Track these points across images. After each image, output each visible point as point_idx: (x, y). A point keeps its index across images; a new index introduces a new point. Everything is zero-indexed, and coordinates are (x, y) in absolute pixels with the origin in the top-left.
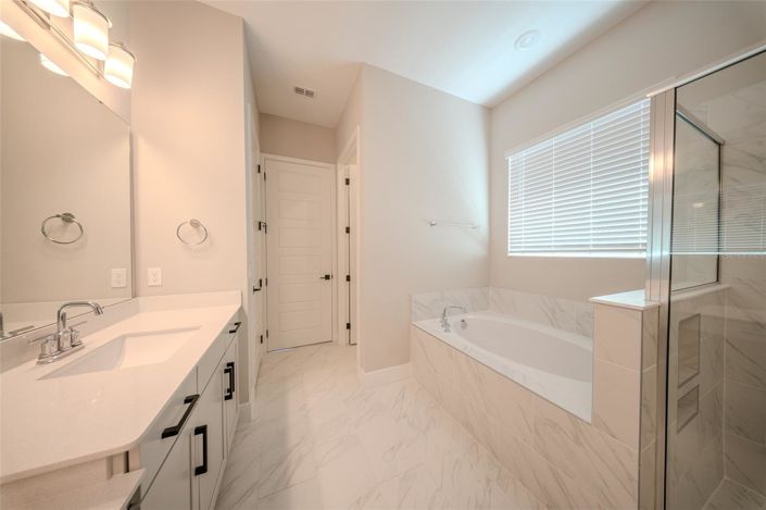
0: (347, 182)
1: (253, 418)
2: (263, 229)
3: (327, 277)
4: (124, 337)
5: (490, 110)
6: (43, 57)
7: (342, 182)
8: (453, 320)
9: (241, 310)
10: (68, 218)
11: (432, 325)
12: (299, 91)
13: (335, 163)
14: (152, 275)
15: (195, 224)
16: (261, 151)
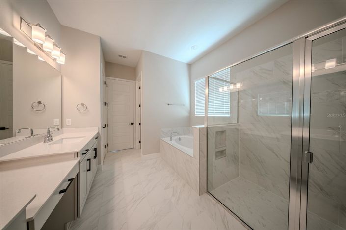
0: (140, 88)
1: (102, 169)
2: (106, 105)
3: (132, 124)
4: (62, 139)
5: (190, 65)
6: (39, 57)
7: (137, 88)
8: (174, 138)
9: (98, 133)
10: (40, 103)
11: (167, 139)
12: (120, 56)
13: (135, 80)
14: (68, 121)
15: (83, 105)
16: (106, 76)
